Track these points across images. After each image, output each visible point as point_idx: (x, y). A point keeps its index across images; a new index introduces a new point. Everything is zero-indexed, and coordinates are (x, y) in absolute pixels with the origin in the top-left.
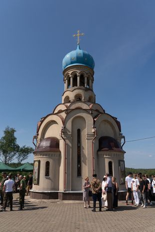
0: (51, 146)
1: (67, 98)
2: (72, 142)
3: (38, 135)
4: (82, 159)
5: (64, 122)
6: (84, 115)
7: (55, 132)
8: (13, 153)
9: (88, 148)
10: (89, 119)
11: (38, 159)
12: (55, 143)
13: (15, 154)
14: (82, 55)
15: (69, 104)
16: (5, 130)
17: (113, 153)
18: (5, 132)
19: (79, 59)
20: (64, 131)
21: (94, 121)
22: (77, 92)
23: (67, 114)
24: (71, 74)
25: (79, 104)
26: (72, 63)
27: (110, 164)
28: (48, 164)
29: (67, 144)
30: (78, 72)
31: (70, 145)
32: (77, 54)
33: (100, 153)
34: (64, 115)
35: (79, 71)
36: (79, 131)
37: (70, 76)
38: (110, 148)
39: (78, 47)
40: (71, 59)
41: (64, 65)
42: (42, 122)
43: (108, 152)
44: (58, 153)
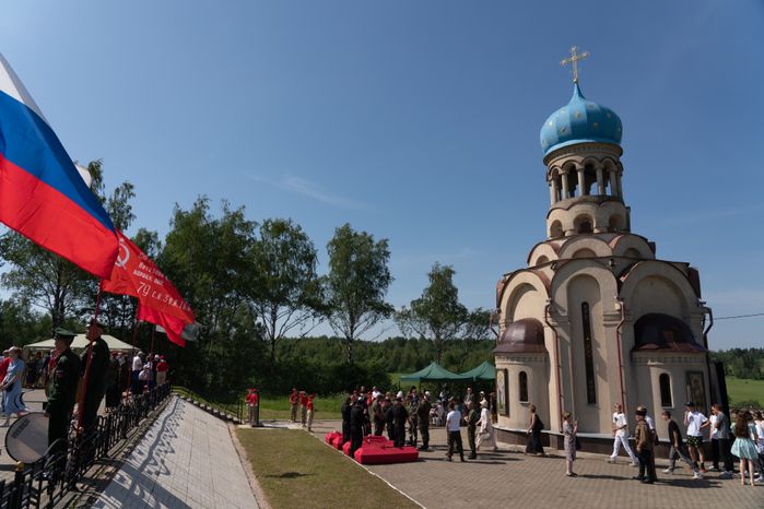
0: (527, 341)
1: (557, 225)
2: (571, 333)
3: (500, 311)
4: (596, 368)
5: (550, 290)
6: (594, 271)
7: (533, 306)
8: (453, 326)
9: (608, 344)
10: (606, 281)
11: (504, 367)
12: (535, 334)
13: (457, 327)
14: (584, 117)
15: (560, 243)
16: (430, 271)
17: (670, 355)
18: (432, 276)
19: (577, 129)
20: (552, 309)
21: (620, 284)
22: (578, 210)
23: (556, 270)
24: (562, 168)
25: (584, 242)
26: (561, 140)
27: (664, 379)
28: (523, 376)
29: (561, 337)
30: (578, 160)
31: (567, 338)
32: (572, 116)
33: (637, 355)
34: (549, 272)
35: (579, 158)
36: (586, 308)
37: (560, 172)
38: (663, 345)
39: (576, 91)
40: (558, 132)
41: (544, 145)
42: (506, 283)
43: (656, 354)
44: (543, 356)
